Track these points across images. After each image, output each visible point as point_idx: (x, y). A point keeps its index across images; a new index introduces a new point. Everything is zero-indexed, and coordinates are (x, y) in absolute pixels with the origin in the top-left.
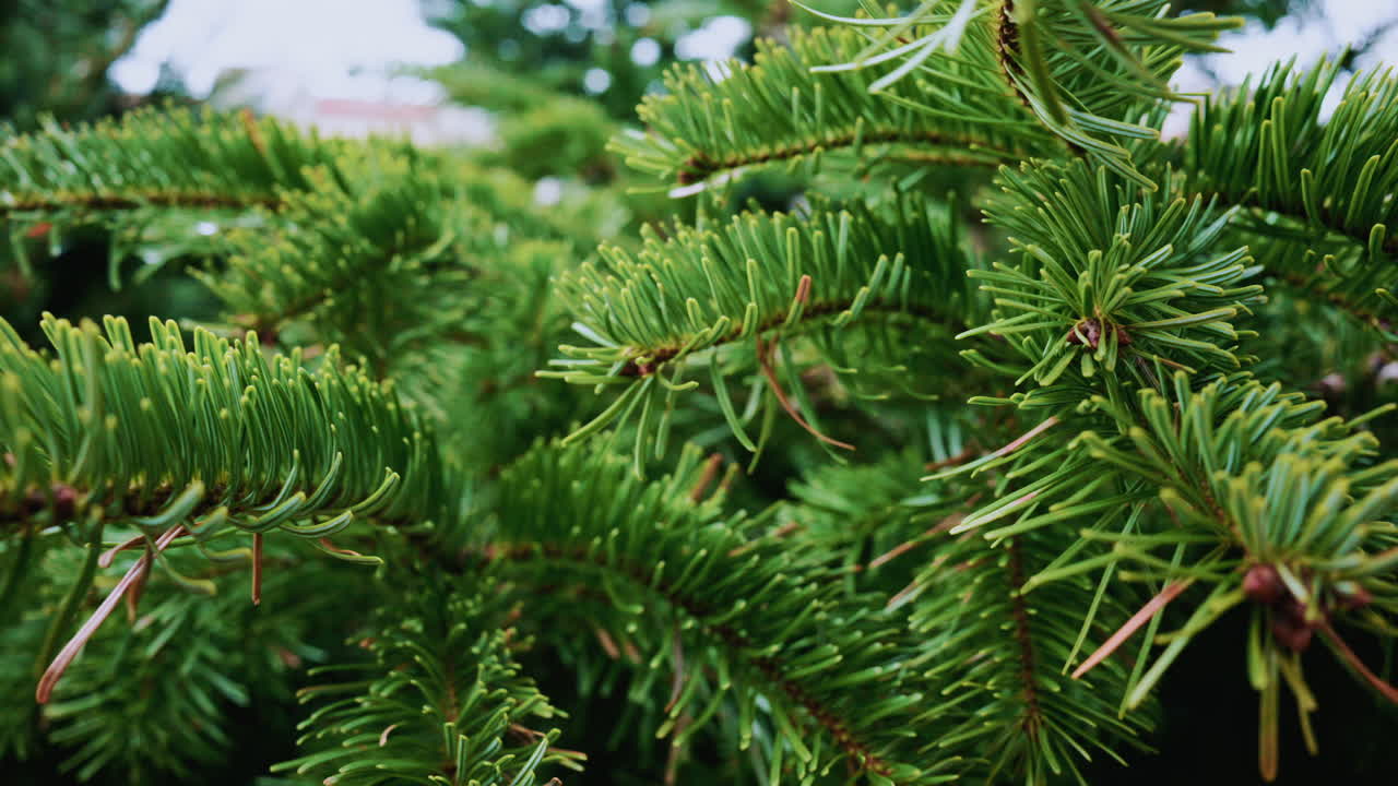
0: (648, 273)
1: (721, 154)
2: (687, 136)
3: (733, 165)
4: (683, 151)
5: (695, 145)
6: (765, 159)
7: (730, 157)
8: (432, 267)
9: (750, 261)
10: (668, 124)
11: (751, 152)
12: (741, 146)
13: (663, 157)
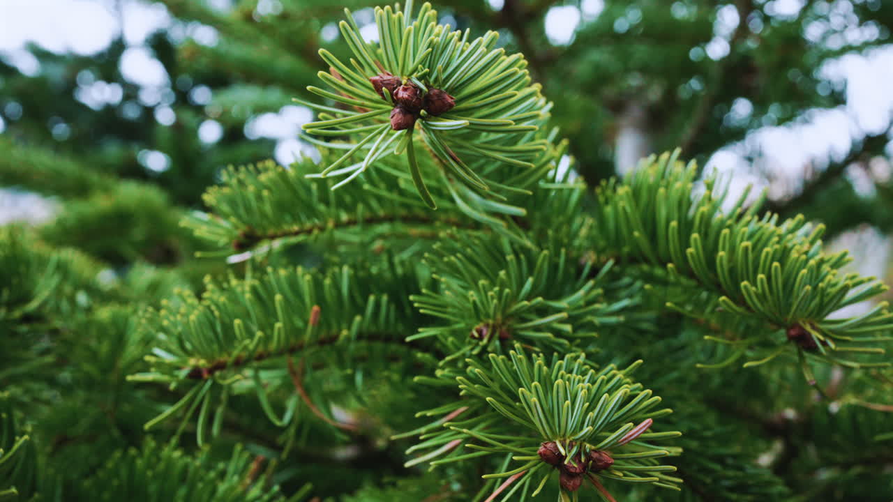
0: (208, 307)
1: (264, 229)
2: (239, 217)
3: (273, 237)
4: (236, 227)
5: (244, 222)
6: (297, 234)
7: (271, 231)
8: (27, 319)
9: (278, 297)
10: (225, 208)
11: (286, 228)
12: (278, 224)
13: (221, 231)
